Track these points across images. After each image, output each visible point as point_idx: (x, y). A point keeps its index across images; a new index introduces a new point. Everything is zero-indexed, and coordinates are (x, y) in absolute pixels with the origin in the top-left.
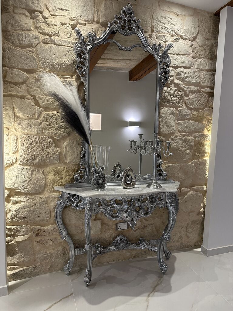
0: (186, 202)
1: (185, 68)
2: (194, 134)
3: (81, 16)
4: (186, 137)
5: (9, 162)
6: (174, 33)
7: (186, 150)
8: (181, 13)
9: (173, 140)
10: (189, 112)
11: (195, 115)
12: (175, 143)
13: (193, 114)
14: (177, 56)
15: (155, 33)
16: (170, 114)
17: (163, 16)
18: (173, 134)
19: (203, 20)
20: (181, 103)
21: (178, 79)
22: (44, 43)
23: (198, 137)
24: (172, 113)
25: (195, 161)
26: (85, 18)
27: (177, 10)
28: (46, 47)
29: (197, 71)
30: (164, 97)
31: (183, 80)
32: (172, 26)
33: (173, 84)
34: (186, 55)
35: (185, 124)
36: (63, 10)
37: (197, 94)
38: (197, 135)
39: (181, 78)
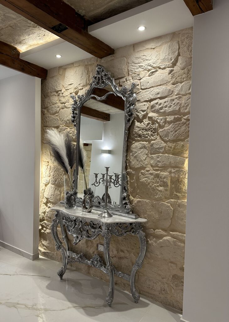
0: (162, 247)
1: (161, 98)
2: (169, 169)
3: (80, 84)
4: (159, 172)
5: (47, 182)
6: (150, 68)
7: (158, 186)
8: (157, 45)
9: (143, 175)
10: (164, 144)
11: (171, 147)
12: (146, 177)
13: (169, 147)
14: (152, 89)
15: (131, 75)
16: (141, 148)
17: (137, 57)
18: (143, 168)
19: (185, 39)
20: (155, 136)
21: (153, 112)
22: (62, 109)
23: (174, 172)
24: (144, 147)
25: (171, 201)
26: (82, 85)
27: (152, 45)
28: (63, 111)
29: (176, 98)
30: (135, 132)
31: (157, 112)
32: (147, 62)
33: (147, 118)
34: (164, 84)
35: (158, 157)
36: (71, 84)
37: (175, 124)
38: (174, 171)
39: (155, 110)
